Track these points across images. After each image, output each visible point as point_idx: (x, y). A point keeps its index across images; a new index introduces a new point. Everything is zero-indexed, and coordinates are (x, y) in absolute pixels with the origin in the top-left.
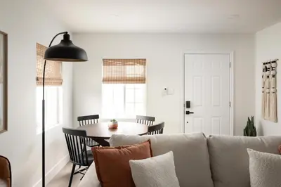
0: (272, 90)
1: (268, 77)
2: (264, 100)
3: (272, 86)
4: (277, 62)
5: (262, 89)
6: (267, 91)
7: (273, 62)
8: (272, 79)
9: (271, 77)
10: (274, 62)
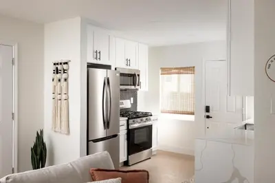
0: (64, 97)
1: (59, 80)
2: (55, 109)
3: (64, 91)
4: (69, 63)
5: (52, 96)
6: (59, 97)
7: (64, 64)
8: (63, 83)
9: (62, 80)
10: (66, 63)
